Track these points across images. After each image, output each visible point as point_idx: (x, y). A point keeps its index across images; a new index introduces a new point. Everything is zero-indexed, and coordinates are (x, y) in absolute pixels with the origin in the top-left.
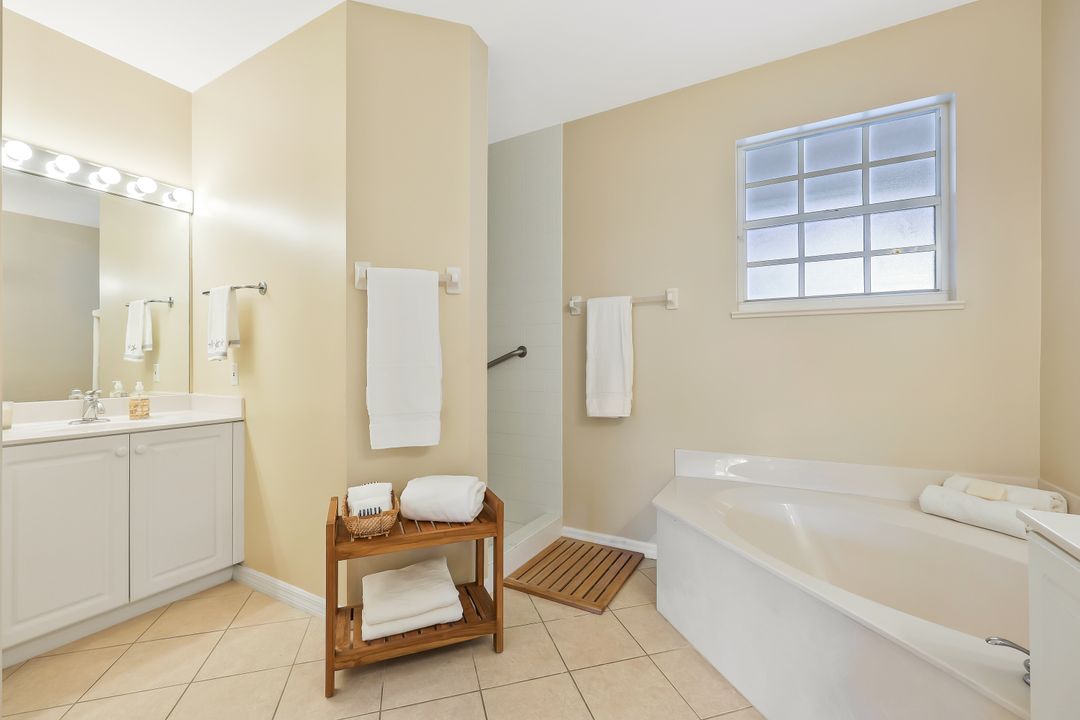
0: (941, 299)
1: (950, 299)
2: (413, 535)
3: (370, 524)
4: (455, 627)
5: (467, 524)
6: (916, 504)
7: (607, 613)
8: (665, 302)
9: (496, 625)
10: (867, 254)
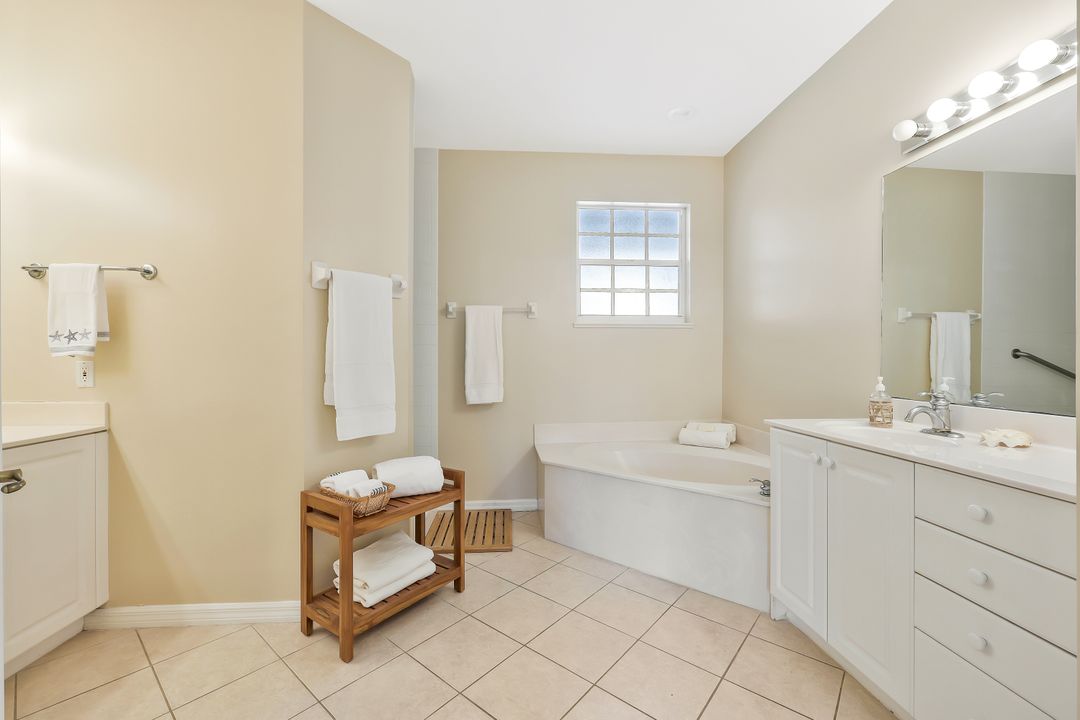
0: (681, 321)
1: (686, 322)
2: (402, 507)
3: (375, 503)
4: (433, 579)
5: (437, 493)
6: (677, 440)
7: (514, 549)
8: (528, 312)
9: (460, 570)
10: (648, 291)
